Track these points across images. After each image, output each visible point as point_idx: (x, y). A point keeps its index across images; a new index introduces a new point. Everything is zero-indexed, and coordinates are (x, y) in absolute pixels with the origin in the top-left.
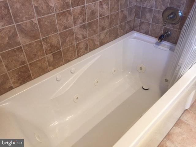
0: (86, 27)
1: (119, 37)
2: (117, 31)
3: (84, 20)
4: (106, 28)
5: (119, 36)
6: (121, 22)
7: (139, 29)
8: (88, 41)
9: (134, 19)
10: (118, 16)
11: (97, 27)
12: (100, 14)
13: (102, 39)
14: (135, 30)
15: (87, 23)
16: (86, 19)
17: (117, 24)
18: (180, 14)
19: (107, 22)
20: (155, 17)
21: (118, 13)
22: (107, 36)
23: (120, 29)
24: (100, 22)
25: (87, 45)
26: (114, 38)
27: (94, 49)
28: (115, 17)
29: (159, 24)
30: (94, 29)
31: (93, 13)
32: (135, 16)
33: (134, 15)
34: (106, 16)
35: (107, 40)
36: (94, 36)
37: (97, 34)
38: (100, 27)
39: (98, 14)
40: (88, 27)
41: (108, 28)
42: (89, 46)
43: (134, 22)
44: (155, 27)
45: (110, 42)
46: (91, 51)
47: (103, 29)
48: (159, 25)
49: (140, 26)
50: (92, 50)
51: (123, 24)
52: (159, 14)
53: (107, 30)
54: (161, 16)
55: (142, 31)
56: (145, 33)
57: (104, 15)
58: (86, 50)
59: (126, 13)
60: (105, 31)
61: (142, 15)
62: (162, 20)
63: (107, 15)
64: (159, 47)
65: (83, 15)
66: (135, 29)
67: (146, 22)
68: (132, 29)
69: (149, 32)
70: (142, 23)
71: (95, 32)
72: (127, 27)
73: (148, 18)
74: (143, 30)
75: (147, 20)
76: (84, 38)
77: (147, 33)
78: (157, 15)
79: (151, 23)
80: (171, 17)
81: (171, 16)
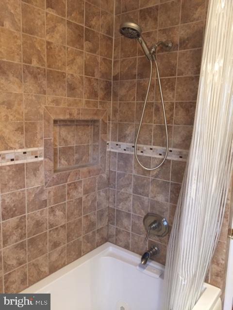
0: (26, 247)
1: (84, 255)
2: (81, 245)
3: (22, 237)
4: (60, 243)
5: (84, 252)
6: (87, 232)
7: (116, 240)
8: (27, 268)
9: (108, 225)
10: (81, 224)
11: (45, 243)
12: (51, 225)
13: (54, 262)
14: (109, 242)
15: (27, 239)
16: (25, 234)
17: (81, 236)
18: (165, 223)
19: (63, 234)
20: (134, 225)
21: (80, 220)
22: (62, 255)
23: (84, 242)
24: (50, 235)
25: (25, 275)
26: (75, 257)
27: (38, 281)
28: (76, 225)
29: (141, 234)
30: (40, 247)
31: (38, 224)
32: (109, 221)
33: (107, 219)
34: (61, 226)
35: (63, 262)
36: (39, 258)
37: (45, 255)
38: (51, 243)
39: (46, 225)
40: (28, 246)
41: (64, 243)
42: (29, 276)
43: (108, 229)
44: (136, 239)
45: (67, 264)
46: (32, 285)
47: (55, 245)
48: (141, 236)
49: (116, 235)
50: (34, 283)
51: (90, 234)
52: (139, 221)
53: (62, 246)
54: (143, 224)
55: (120, 244)
56: (125, 246)
57: (57, 225)
58: (24, 285)
59: (94, 218)
60: (59, 248)
61: (117, 221)
62: (144, 229)
63: (63, 224)
64: (145, 271)
65: (21, 229)
66: (110, 240)
67: (123, 231)
68: (105, 240)
69: (130, 246)
70: (118, 232)
71: (41, 252)
72: (97, 238)
73: (126, 225)
74: (121, 241)
75: (125, 228)
76: (20, 264)
77: (126, 247)
78: (137, 222)
79: (131, 232)
80: (154, 227)
81: (154, 225)
